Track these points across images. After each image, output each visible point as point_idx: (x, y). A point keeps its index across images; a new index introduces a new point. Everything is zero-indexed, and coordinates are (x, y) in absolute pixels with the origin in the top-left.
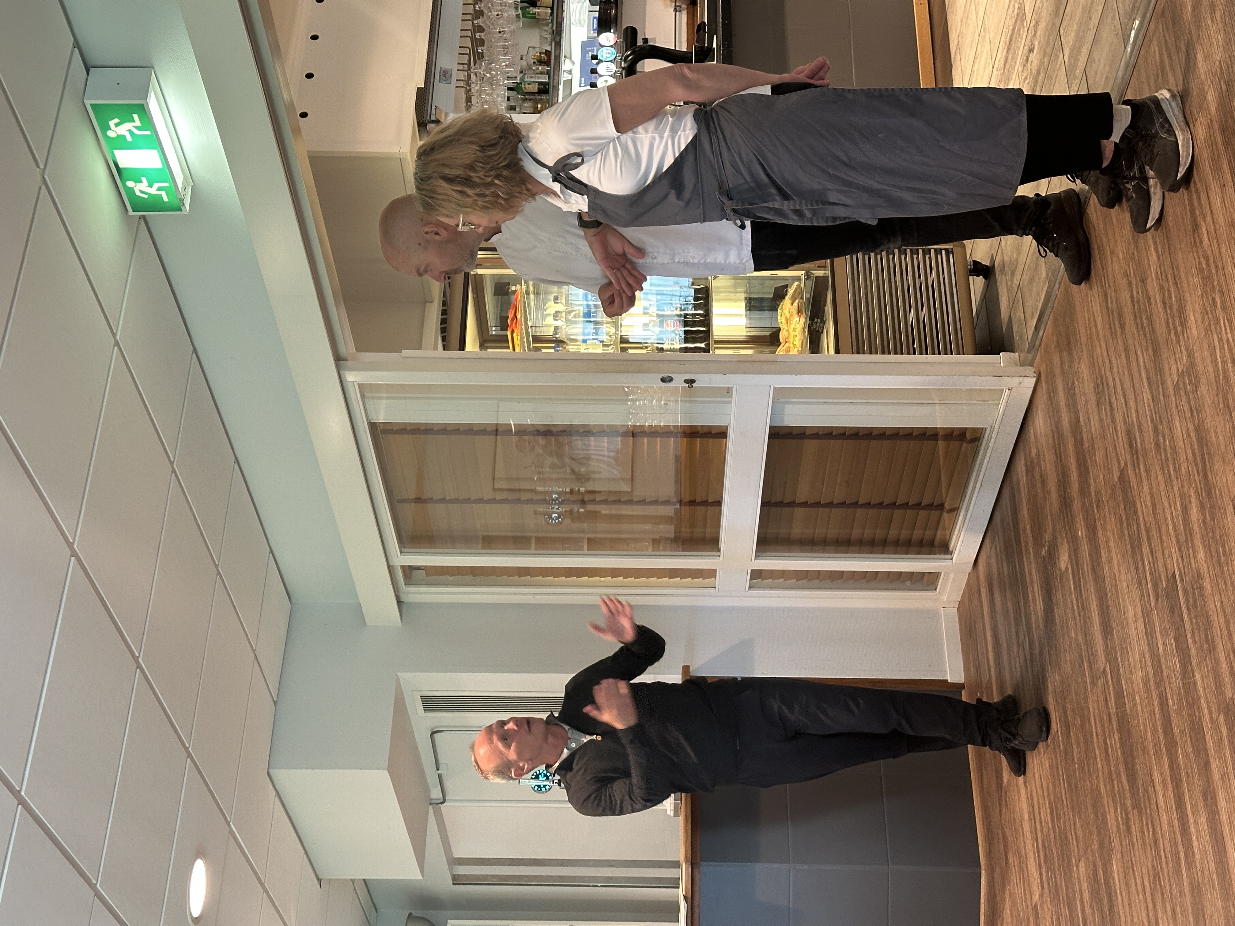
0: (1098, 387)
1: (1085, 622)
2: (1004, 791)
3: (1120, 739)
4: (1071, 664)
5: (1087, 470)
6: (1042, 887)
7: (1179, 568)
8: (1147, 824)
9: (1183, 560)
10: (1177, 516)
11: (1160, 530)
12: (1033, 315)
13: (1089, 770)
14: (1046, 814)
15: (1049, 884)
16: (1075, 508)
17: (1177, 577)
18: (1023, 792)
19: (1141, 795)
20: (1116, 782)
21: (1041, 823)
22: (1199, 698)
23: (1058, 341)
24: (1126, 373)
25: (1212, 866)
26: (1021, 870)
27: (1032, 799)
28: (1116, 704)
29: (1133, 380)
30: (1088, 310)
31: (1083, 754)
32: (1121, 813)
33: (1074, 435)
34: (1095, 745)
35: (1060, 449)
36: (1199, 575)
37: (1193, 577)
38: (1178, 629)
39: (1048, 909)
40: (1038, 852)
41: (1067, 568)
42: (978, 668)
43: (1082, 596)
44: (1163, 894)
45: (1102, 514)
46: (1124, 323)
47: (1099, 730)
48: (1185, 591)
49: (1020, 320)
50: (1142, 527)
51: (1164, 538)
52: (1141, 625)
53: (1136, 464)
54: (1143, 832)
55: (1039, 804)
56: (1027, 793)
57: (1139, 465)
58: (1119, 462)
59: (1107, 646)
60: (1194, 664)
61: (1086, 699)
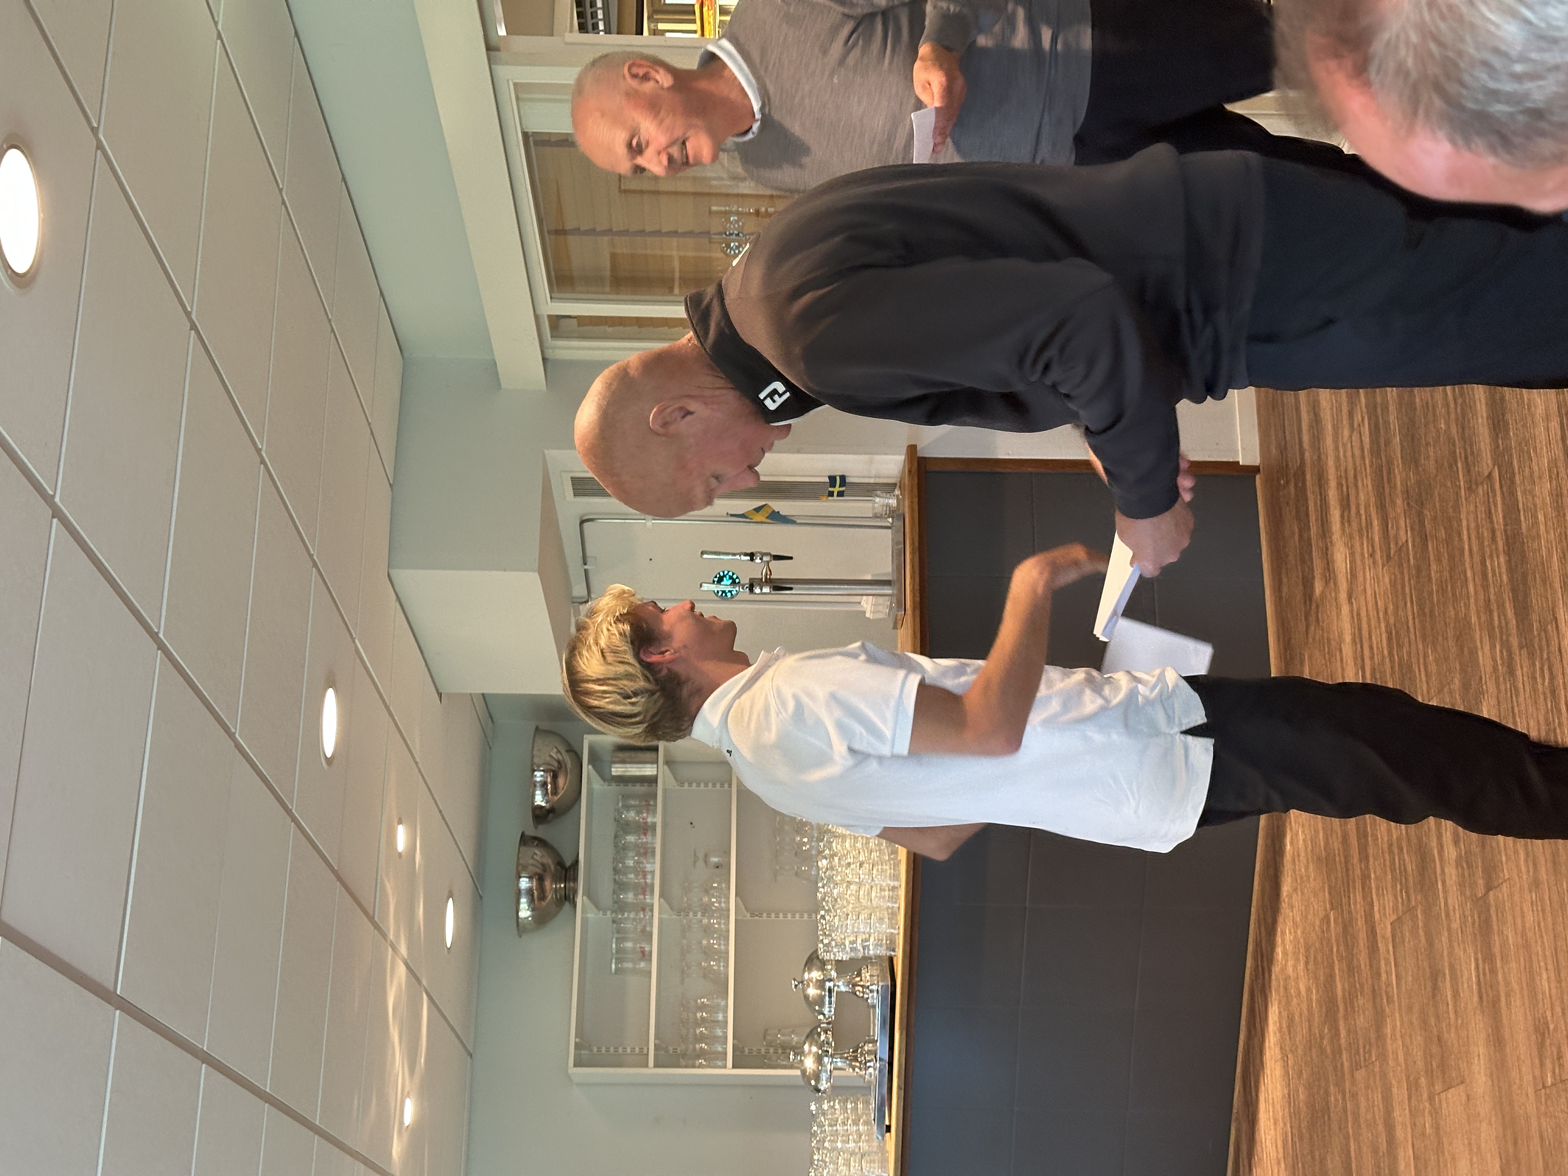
2: (1314, 605)
3: (1509, 562)
4: (1436, 462)
8: (1542, 669)
13: (1454, 594)
14: (1380, 638)
18: (1345, 609)
19: (1536, 633)
20: (1495, 614)
21: (1371, 648)
27: (1359, 619)
28: (1504, 517)
31: (1446, 574)
32: (1501, 652)
34: (1468, 566)
47: (1475, 549)
54: (1534, 678)
55: (1369, 626)
56: (1352, 611)
59: (1498, 447)
61: (1457, 508)
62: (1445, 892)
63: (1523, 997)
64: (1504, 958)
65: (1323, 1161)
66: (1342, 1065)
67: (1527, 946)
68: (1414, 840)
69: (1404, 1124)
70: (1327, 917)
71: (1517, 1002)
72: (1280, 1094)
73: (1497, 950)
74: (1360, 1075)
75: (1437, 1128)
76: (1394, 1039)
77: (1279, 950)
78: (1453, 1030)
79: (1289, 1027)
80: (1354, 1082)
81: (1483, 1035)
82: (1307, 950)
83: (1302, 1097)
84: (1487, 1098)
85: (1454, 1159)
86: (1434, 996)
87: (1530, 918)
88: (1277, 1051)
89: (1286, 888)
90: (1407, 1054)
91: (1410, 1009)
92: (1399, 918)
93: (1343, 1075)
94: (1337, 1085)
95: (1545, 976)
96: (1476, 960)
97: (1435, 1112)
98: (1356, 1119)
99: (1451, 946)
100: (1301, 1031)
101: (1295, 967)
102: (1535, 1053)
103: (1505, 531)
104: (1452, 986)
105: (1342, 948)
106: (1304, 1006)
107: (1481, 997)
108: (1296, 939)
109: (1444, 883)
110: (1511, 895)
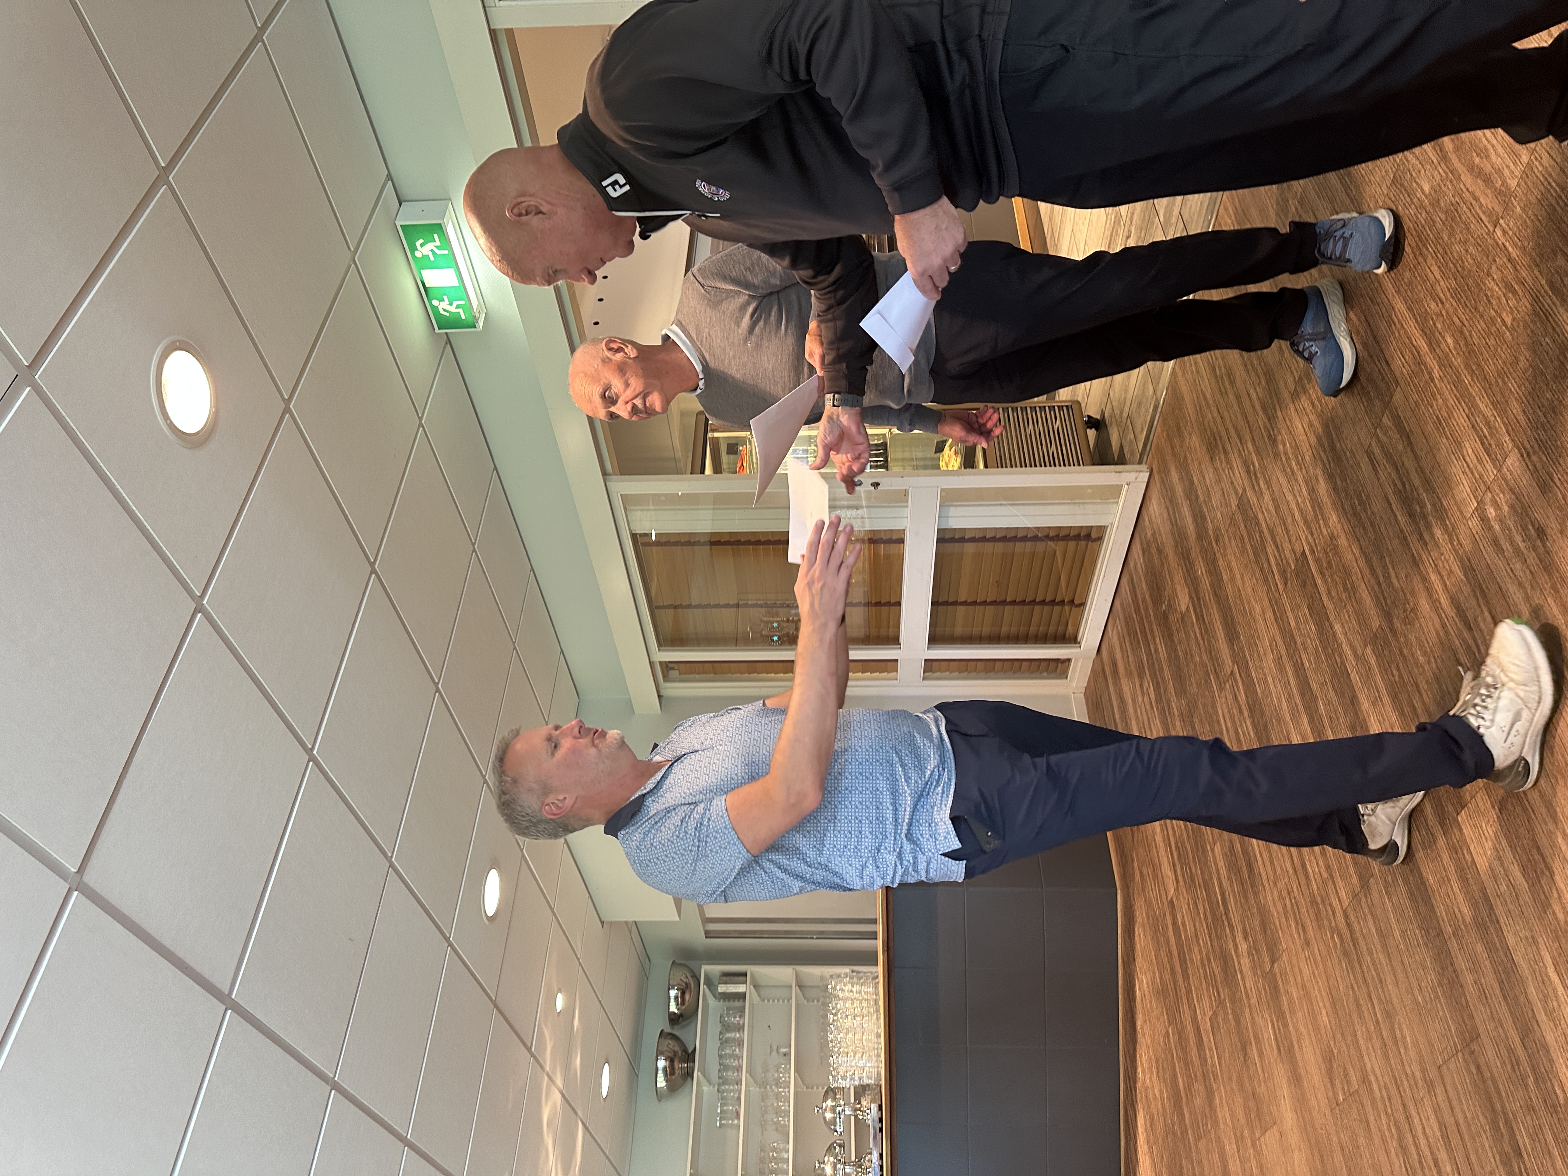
0: (1211, 444)
4: (1197, 683)
5: (1203, 518)
6: (1177, 882)
7: (1309, 544)
9: (1312, 534)
10: (1304, 502)
11: (1285, 525)
12: (1142, 429)
15: (1184, 877)
16: (1193, 554)
17: (1307, 552)
22: (1340, 645)
23: (1168, 435)
24: (1239, 417)
26: (1155, 876)
28: (1245, 694)
29: (1246, 417)
30: (1197, 391)
33: (1188, 497)
35: (1175, 517)
36: (1332, 537)
37: (1325, 542)
38: (1312, 596)
39: (1184, 898)
40: (1172, 855)
41: (1188, 608)
43: (1205, 623)
45: (1222, 544)
46: (1235, 378)
48: (1317, 560)
49: (1131, 441)
50: (1266, 531)
51: (1290, 527)
52: (1269, 615)
53: (1255, 484)
57: (1258, 483)
58: (1236, 493)
59: (1233, 650)
60: (1332, 618)
61: (1214, 707)
62: (1243, 979)
63: (1310, 1039)
64: (1292, 1012)
66: (1189, 1142)
67: (1307, 995)
68: (1217, 950)
70: (1167, 1032)
71: (1306, 1042)
73: (1285, 1007)
74: (1202, 1144)
75: (1261, 1167)
76: (1222, 1107)
77: (1139, 1070)
78: (1262, 1084)
79: (1151, 1126)
80: (1198, 1152)
81: (1285, 1078)
82: (1157, 1061)
84: (1295, 1129)
86: (1245, 1061)
87: (1306, 971)
88: (1146, 1146)
90: (1232, 1116)
92: (1214, 1012)
93: (1190, 1148)
94: (1187, 1158)
95: (1324, 1013)
96: (1272, 1021)
97: (1258, 1154)
99: (1253, 1018)
100: (1159, 1125)
101: (1151, 1079)
102: (1326, 1080)
103: (1248, 702)
104: (1257, 1047)
105: (1179, 1051)
106: (1160, 1106)
107: (1279, 1049)
108: (1150, 1058)
109: (1241, 971)
110: (1290, 960)
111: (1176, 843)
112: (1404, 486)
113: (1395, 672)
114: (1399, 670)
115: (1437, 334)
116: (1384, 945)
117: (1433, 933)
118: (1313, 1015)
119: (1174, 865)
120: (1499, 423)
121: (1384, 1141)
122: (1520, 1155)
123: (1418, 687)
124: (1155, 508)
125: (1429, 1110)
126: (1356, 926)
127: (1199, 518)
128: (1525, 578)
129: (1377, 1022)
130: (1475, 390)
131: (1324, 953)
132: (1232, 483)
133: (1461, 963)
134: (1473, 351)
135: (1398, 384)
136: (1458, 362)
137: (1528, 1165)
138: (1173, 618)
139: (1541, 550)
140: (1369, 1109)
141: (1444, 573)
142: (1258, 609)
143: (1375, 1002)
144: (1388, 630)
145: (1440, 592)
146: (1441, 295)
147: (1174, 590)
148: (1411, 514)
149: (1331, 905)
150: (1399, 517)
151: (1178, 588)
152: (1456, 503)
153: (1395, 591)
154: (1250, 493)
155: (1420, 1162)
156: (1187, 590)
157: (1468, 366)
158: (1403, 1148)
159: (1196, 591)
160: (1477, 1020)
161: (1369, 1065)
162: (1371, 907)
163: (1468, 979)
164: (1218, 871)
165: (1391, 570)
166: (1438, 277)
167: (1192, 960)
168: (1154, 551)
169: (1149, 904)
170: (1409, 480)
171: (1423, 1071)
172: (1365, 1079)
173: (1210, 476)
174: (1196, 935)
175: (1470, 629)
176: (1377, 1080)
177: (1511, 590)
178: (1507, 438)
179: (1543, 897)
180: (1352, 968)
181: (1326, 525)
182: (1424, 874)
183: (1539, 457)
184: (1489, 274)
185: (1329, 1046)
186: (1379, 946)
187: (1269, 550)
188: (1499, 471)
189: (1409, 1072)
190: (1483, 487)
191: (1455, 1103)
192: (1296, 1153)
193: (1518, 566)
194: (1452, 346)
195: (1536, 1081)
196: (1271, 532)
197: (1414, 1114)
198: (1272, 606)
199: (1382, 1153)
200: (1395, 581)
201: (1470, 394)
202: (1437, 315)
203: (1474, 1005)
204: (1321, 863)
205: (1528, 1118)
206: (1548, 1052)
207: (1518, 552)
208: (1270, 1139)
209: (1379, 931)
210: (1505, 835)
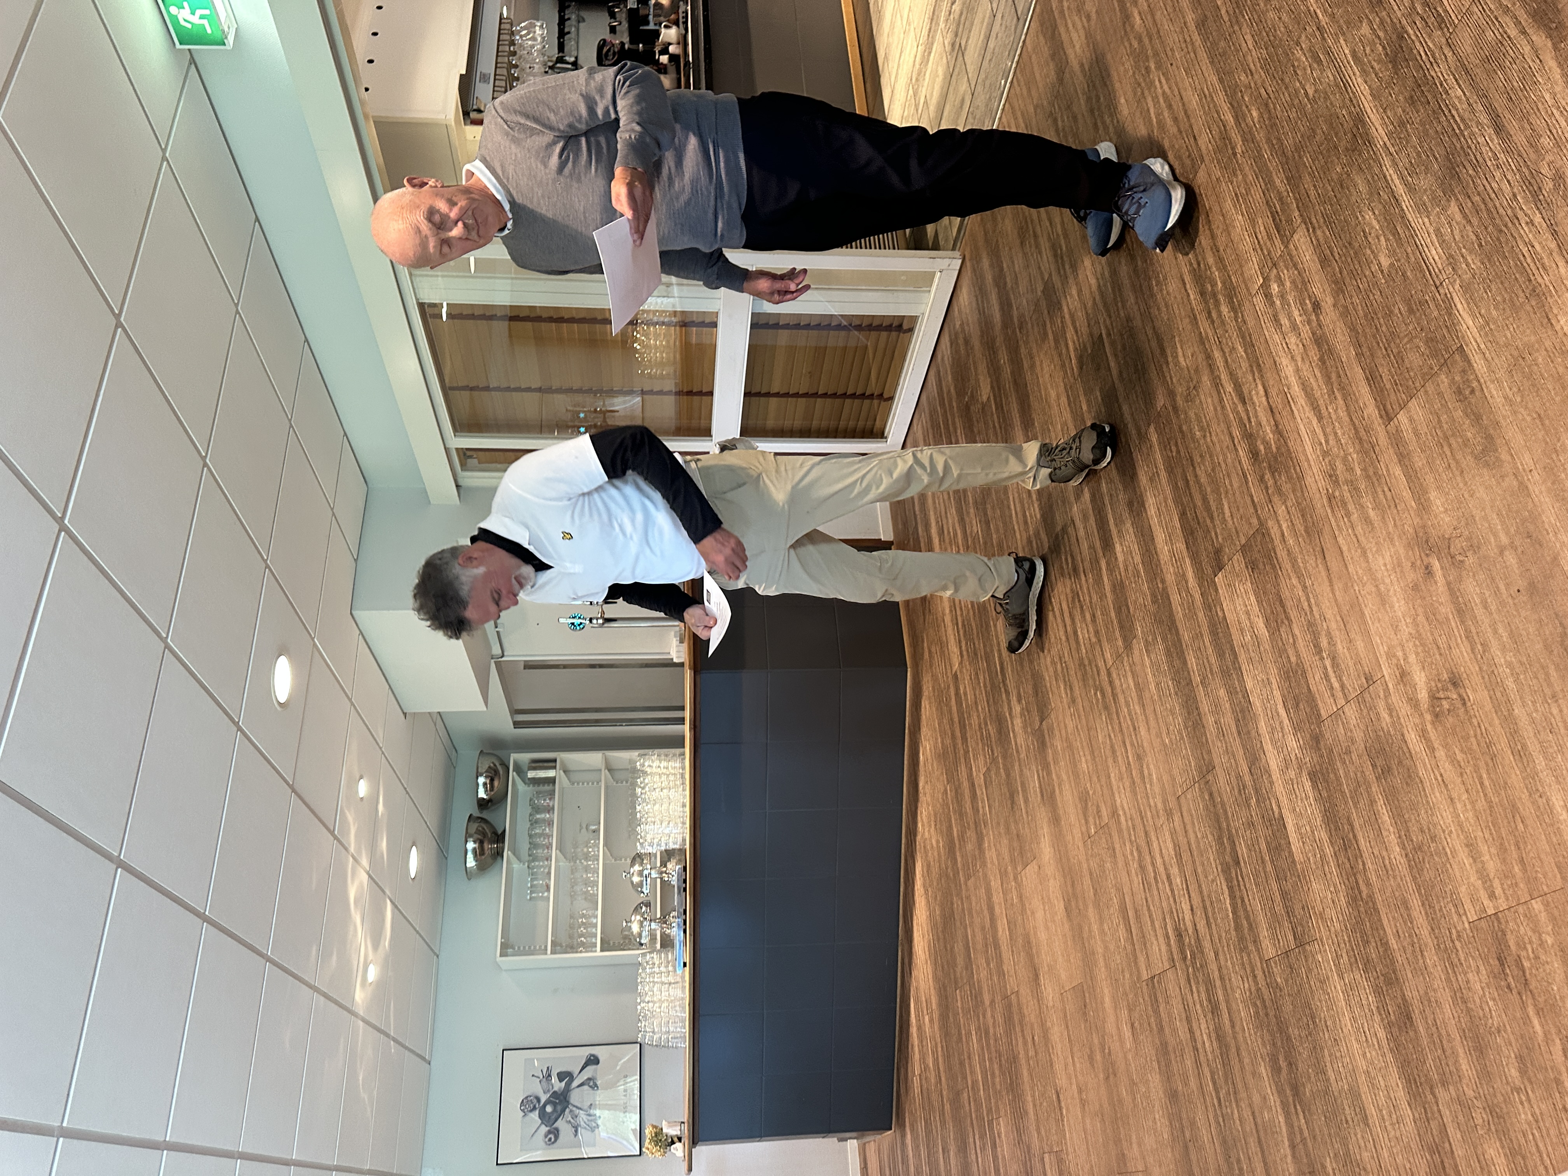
1: (1006, 430)
5: (1010, 305)
6: (962, 657)
7: (1106, 327)
8: (1066, 559)
9: (1110, 317)
10: (1105, 285)
11: (1085, 309)
15: (968, 652)
16: (997, 343)
17: (1104, 336)
22: (1126, 425)
25: (1138, 559)
26: (943, 654)
33: (997, 286)
35: (983, 305)
36: (1128, 319)
37: (1121, 324)
38: (1104, 378)
39: (967, 671)
40: (959, 634)
41: (989, 398)
42: (905, 524)
43: (1003, 411)
44: (1082, 607)
45: (1025, 332)
47: (1018, 509)
48: (1113, 343)
49: (946, 227)
50: (1067, 316)
52: (1064, 400)
53: (1061, 268)
57: (1063, 266)
58: (1043, 279)
60: (1121, 400)
62: (1015, 737)
63: (1070, 781)
64: (1056, 761)
65: (952, 948)
66: (960, 881)
67: (1070, 747)
68: (994, 713)
69: (1000, 904)
70: (946, 790)
71: (1066, 787)
72: (924, 917)
73: (1050, 758)
74: (971, 883)
75: (1021, 897)
76: (990, 849)
77: (920, 825)
80: (967, 890)
81: (1046, 820)
82: (936, 817)
83: (938, 912)
84: (1052, 862)
85: (1033, 913)
87: (1070, 725)
88: (922, 889)
89: (921, 785)
90: (999, 856)
91: (998, 824)
92: (988, 768)
93: (961, 887)
94: (957, 895)
95: (1083, 759)
96: (1037, 771)
97: (1019, 885)
98: (970, 913)
99: (1021, 771)
100: (935, 871)
101: (929, 831)
102: (1081, 815)
105: (955, 806)
106: (936, 854)
107: (1042, 796)
108: (929, 813)
109: (1013, 731)
110: (1057, 718)
111: (963, 622)
112: (1199, 265)
113: (1174, 448)
114: (1176, 445)
115: (1244, 108)
116: (1140, 698)
117: (1183, 683)
118: (1074, 764)
119: (960, 641)
120: (1291, 200)
121: (1127, 864)
122: (1238, 863)
123: (1192, 461)
124: (965, 296)
125: (1167, 834)
126: (1117, 683)
127: (1006, 305)
128: (1297, 350)
129: (1129, 763)
130: (1273, 165)
131: (1088, 709)
132: (1039, 268)
133: (1205, 706)
134: (1276, 124)
135: (1203, 160)
136: (1260, 136)
137: (1244, 870)
138: (975, 408)
139: (1315, 324)
140: (1116, 837)
141: (1227, 350)
142: (1053, 394)
143: (1129, 748)
144: (1170, 409)
145: (1222, 369)
146: (1252, 66)
147: (977, 380)
148: (1203, 293)
149: (1096, 666)
150: (1192, 297)
151: (981, 378)
152: (1244, 281)
153: (1181, 369)
154: (1055, 278)
155: (1155, 878)
156: (989, 380)
157: (1269, 140)
158: (1142, 868)
159: (998, 380)
160: (1214, 755)
161: (1118, 801)
162: (1132, 665)
163: (1209, 720)
164: (999, 644)
165: (1179, 350)
166: (1251, 47)
167: (970, 724)
168: (961, 341)
169: (935, 678)
170: (1204, 259)
171: (1165, 801)
172: (1114, 813)
173: (1019, 262)
174: (976, 703)
175: (1244, 403)
176: (1125, 813)
177: (1284, 363)
178: (1297, 213)
179: (1280, 644)
180: (1111, 719)
181: (1123, 306)
182: (1181, 632)
183: (1323, 232)
184: (1298, 43)
185: (1086, 789)
186: (1136, 699)
187: (1068, 336)
188: (1286, 247)
189: (1152, 804)
190: (1270, 264)
191: (1189, 827)
192: (1052, 881)
193: (1292, 340)
194: (1256, 120)
195: (1258, 801)
196: (1072, 316)
197: (1154, 838)
198: (1067, 392)
199: (1124, 873)
200: (1181, 359)
201: (1268, 169)
202: (1246, 87)
203: (1213, 741)
204: (1091, 629)
205: (1248, 832)
206: (1270, 776)
207: (1294, 327)
208: (1030, 874)
209: (1137, 685)
210: (1254, 591)
